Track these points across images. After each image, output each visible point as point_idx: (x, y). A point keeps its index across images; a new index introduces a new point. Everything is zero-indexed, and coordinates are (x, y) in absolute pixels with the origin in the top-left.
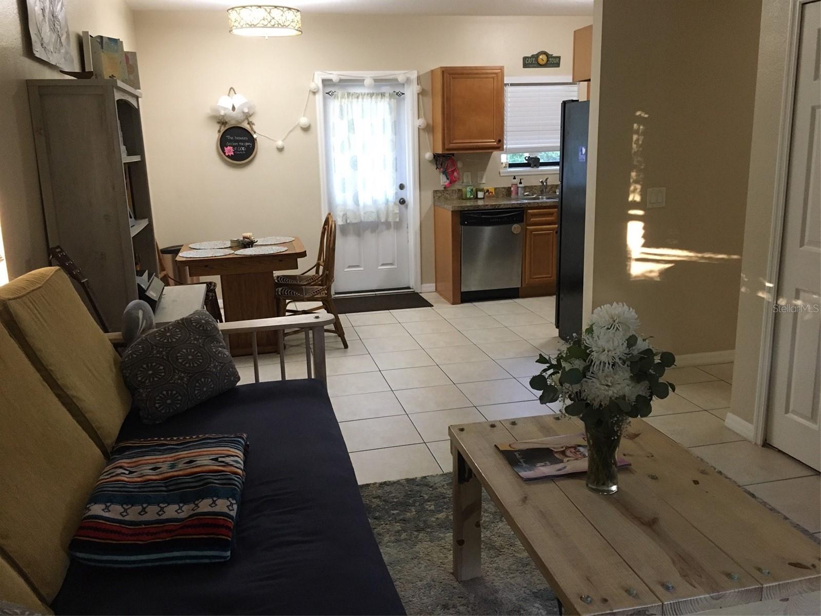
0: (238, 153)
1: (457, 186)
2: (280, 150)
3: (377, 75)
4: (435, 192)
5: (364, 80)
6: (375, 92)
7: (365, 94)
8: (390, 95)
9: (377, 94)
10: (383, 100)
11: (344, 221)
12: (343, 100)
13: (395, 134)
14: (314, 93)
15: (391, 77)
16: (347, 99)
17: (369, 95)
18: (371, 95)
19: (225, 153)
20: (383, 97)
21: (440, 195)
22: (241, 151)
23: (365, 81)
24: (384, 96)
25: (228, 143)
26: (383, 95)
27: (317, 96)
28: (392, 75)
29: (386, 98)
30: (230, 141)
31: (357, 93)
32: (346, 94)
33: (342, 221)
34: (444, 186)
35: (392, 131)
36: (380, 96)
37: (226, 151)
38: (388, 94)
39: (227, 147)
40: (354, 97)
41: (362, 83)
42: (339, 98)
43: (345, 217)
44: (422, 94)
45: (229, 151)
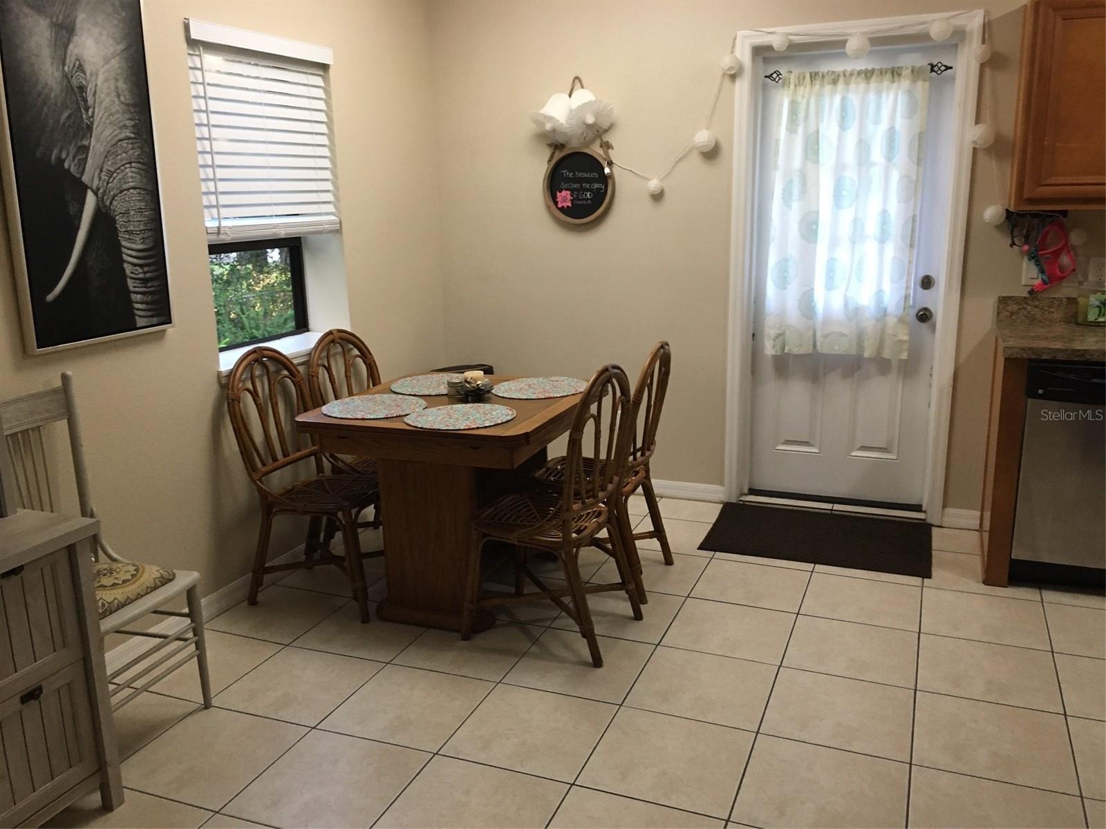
0: (580, 202)
1: (1066, 290)
2: (658, 197)
3: (877, 28)
4: (1003, 301)
5: (845, 42)
6: (877, 67)
7: (851, 74)
8: (912, 71)
9: (882, 72)
10: (895, 85)
11: (778, 348)
12: (801, 90)
13: (919, 163)
14: (733, 77)
15: (914, 30)
16: (808, 87)
17: (863, 76)
18: (867, 75)
19: (556, 203)
20: (896, 78)
21: (1014, 307)
22: (584, 199)
23: (848, 44)
24: (899, 75)
25: (563, 183)
26: (895, 73)
27: (738, 83)
28: (916, 24)
29: (902, 80)
30: (568, 180)
31: (833, 72)
32: (808, 76)
33: (774, 347)
34: (1029, 289)
35: (909, 155)
36: (889, 75)
37: (559, 199)
38: (909, 71)
39: (560, 192)
40: (826, 81)
41: (842, 50)
42: (792, 86)
43: (779, 341)
44: (992, 63)
45: (564, 200)
